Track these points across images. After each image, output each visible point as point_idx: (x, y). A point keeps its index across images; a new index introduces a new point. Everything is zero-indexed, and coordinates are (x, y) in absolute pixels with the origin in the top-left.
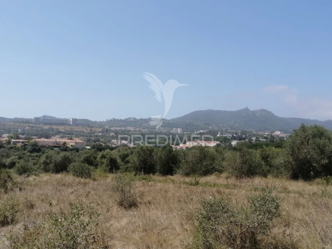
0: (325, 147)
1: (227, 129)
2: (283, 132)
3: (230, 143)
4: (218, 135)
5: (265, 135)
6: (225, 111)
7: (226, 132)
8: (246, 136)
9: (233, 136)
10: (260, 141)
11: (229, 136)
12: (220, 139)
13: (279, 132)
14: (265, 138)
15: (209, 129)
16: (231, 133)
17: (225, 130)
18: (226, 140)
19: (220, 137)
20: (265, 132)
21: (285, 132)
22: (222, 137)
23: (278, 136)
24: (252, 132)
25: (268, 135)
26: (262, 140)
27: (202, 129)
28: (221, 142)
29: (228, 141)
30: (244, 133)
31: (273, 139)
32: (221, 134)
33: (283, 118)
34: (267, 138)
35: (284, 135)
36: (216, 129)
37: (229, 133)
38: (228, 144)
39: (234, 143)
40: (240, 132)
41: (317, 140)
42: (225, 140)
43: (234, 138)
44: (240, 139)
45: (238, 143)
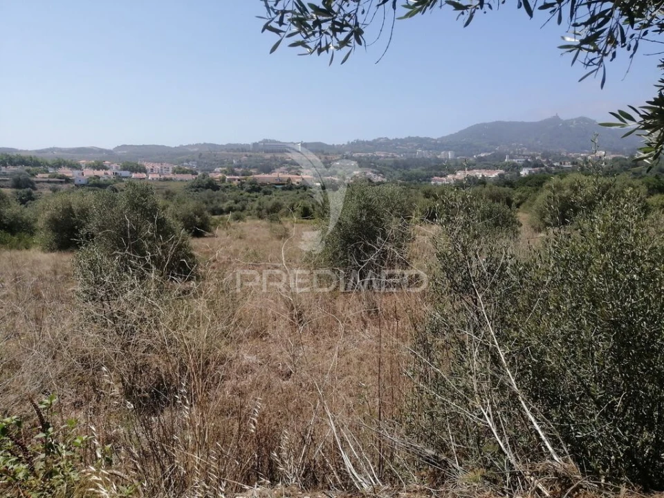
1: (523, 151)
2: (610, 152)
3: (519, 172)
4: (506, 160)
5: (578, 158)
7: (519, 155)
10: (562, 168)
11: (519, 161)
12: (507, 166)
13: (603, 153)
14: (573, 164)
15: (495, 151)
16: (526, 156)
18: (515, 166)
19: (507, 164)
22: (510, 162)
26: (566, 166)
27: (485, 151)
28: (506, 170)
29: (517, 169)
30: (547, 155)
32: (511, 158)
36: (505, 150)
37: (523, 156)
38: (516, 173)
39: (524, 172)
43: (527, 164)
44: (535, 166)
45: (530, 171)
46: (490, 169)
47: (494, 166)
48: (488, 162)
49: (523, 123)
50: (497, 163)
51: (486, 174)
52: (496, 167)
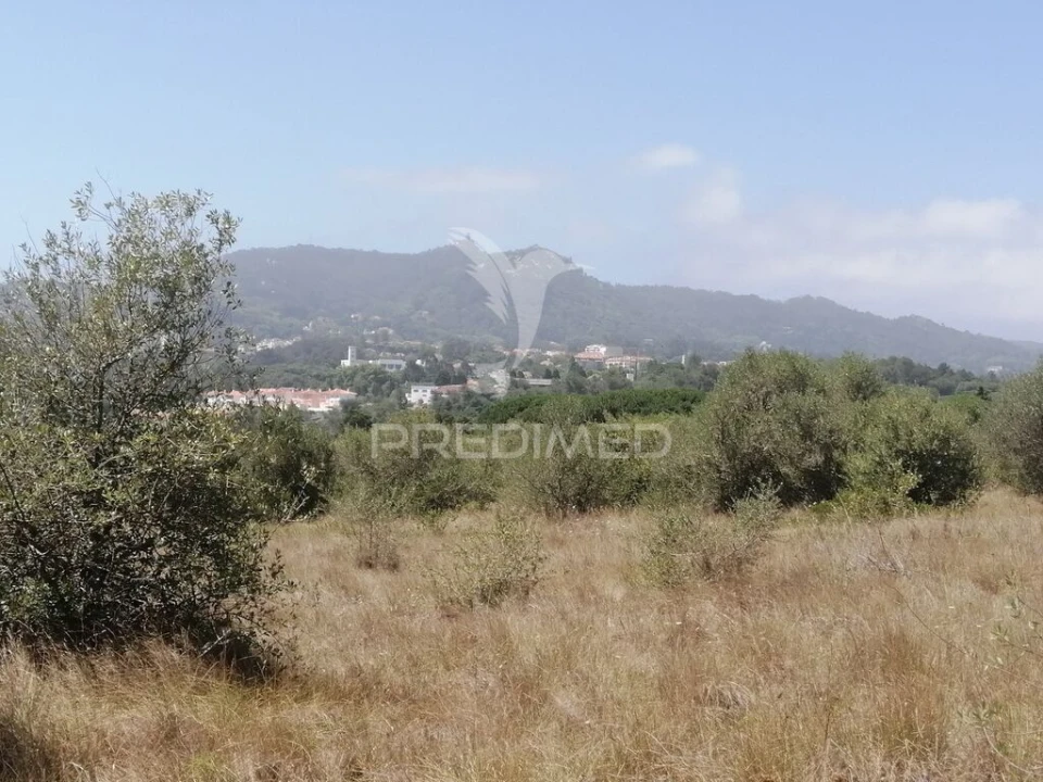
0: (816, 417)
1: (386, 337)
2: (620, 349)
3: (401, 396)
4: (346, 363)
5: (547, 363)
6: (375, 254)
7: (380, 349)
8: (465, 365)
9: (412, 365)
10: (526, 387)
11: (394, 364)
12: (358, 379)
13: (603, 350)
14: (548, 375)
15: (302, 333)
16: (401, 350)
17: (376, 337)
18: (382, 382)
19: (354, 371)
20: (544, 351)
21: (630, 347)
22: (363, 369)
23: (600, 366)
24: (491, 349)
25: (556, 360)
26: (533, 382)
27: (273, 334)
28: (361, 391)
29: (392, 387)
30: (457, 350)
31: (579, 379)
32: (360, 356)
33: (620, 288)
34: (556, 375)
35: (624, 361)
36: (336, 332)
37: (393, 350)
38: (392, 399)
39: (420, 395)
40: (438, 346)
41: (793, 397)
42: (380, 383)
43: (416, 376)
44: (444, 380)
45: (436, 396)
46: (304, 386)
47: (317, 377)
48: (296, 366)
49: (375, 257)
50: (323, 370)
51: (299, 402)
52: (326, 382)
